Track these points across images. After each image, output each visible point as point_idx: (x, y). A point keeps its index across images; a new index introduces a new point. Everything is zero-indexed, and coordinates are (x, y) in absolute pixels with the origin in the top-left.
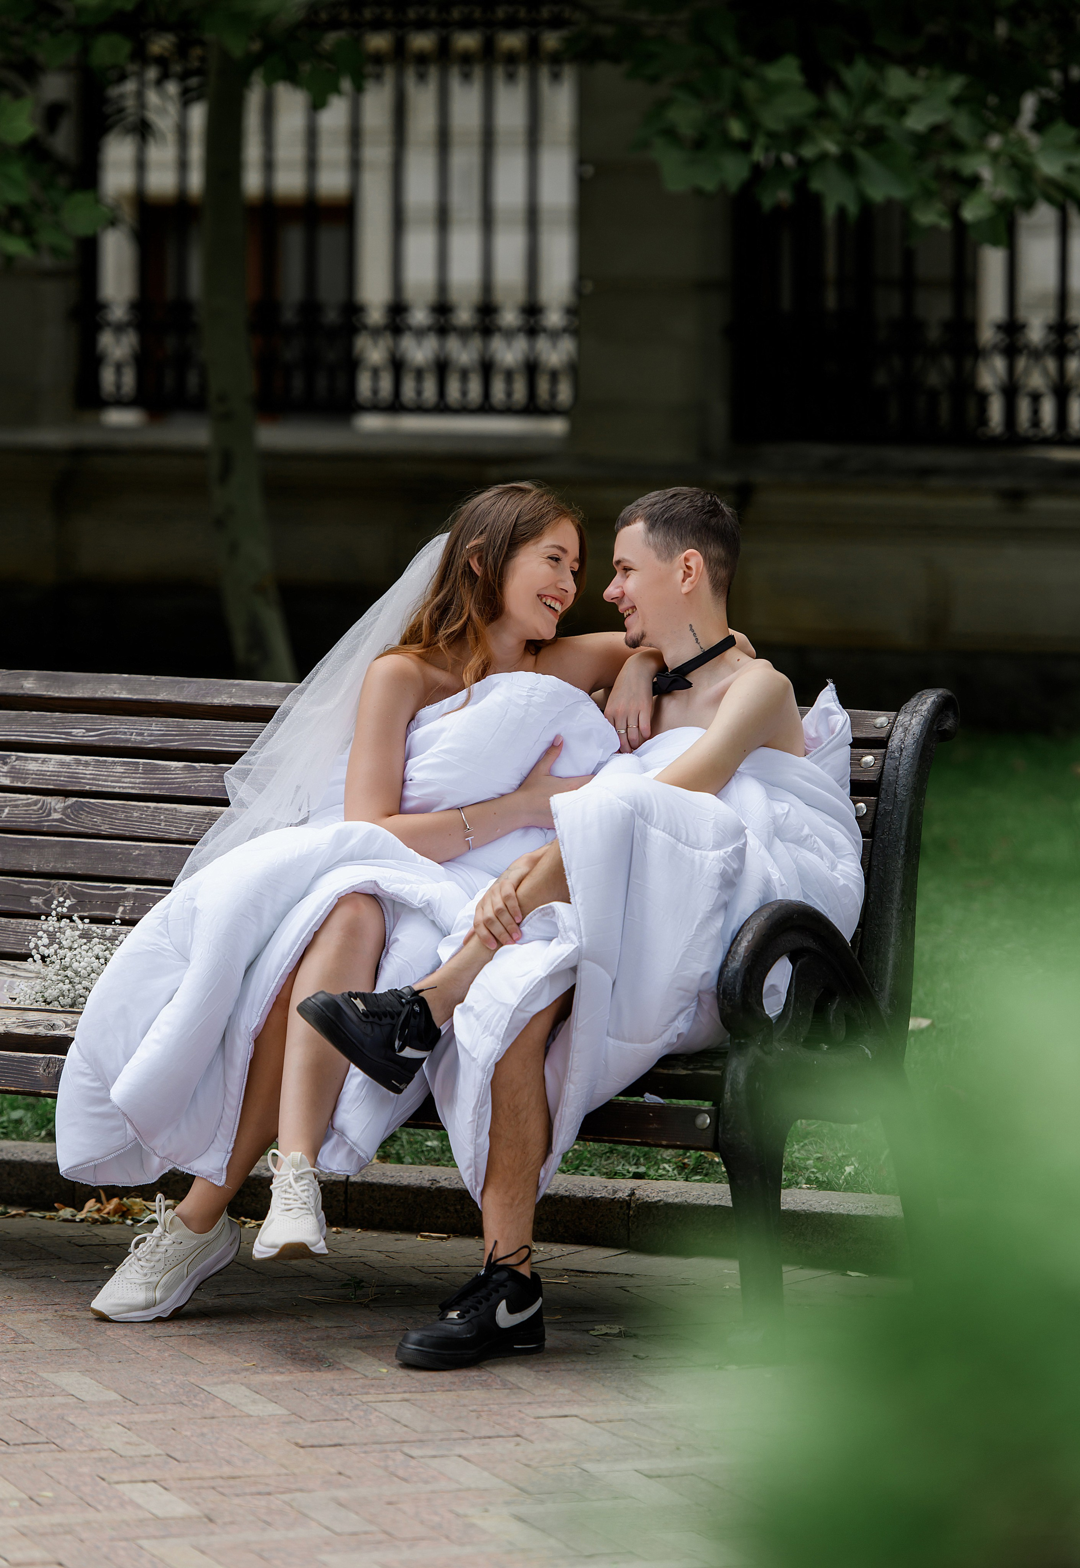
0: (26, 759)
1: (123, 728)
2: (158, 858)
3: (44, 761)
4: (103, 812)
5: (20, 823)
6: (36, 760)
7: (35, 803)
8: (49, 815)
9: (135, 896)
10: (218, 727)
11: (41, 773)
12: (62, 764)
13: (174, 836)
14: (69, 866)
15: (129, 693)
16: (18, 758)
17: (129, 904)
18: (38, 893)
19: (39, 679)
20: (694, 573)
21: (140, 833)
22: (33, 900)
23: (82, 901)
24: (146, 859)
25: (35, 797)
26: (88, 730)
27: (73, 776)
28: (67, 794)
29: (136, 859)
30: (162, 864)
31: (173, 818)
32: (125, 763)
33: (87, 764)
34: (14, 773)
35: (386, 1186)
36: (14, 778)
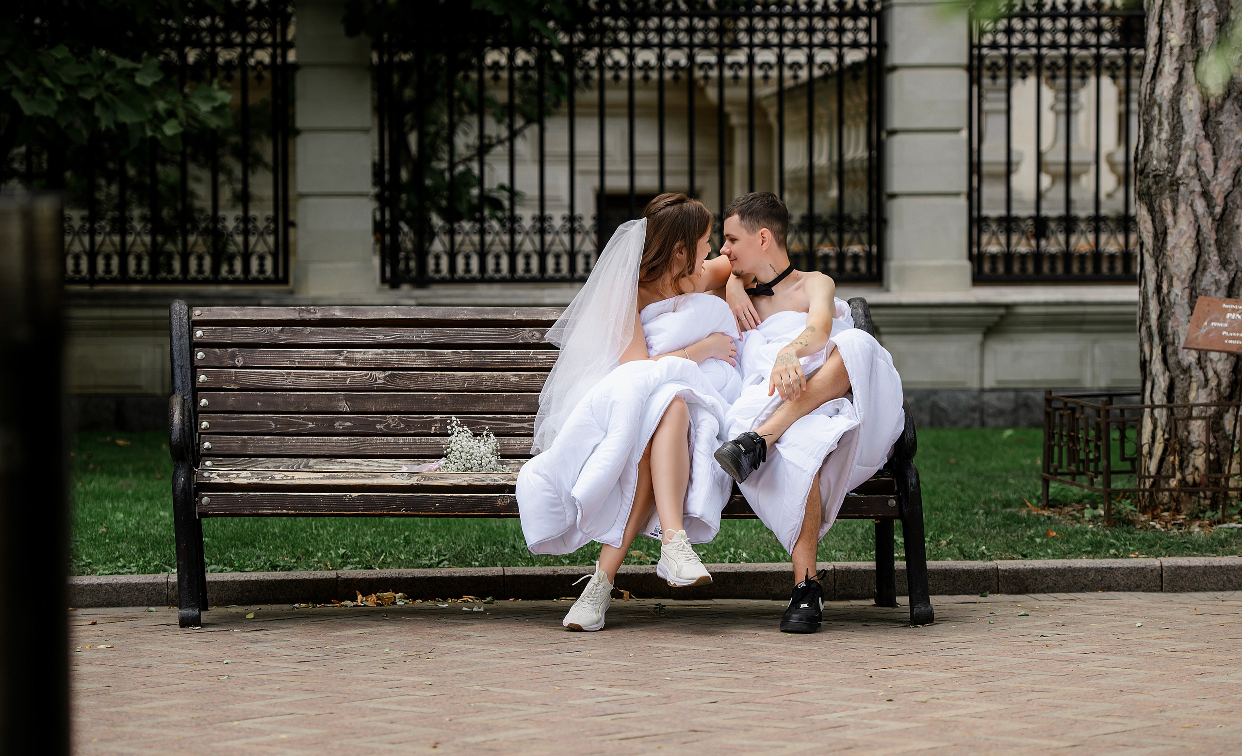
0: (353, 352)
1: (406, 334)
3: (364, 353)
4: (409, 378)
5: (359, 386)
6: (360, 352)
7: (366, 375)
8: (376, 380)
9: (440, 421)
10: (464, 331)
11: (365, 359)
12: (377, 354)
13: (456, 389)
14: (395, 407)
15: (403, 314)
16: (348, 352)
17: (438, 425)
18: (380, 423)
19: (341, 310)
20: (767, 239)
21: (434, 387)
22: (378, 426)
23: (408, 425)
24: (443, 400)
25: (365, 372)
26: (385, 336)
27: (385, 360)
28: (384, 370)
30: (453, 404)
31: (453, 379)
32: (415, 352)
33: (392, 353)
34: (346, 359)
35: (528, 576)
36: (348, 363)
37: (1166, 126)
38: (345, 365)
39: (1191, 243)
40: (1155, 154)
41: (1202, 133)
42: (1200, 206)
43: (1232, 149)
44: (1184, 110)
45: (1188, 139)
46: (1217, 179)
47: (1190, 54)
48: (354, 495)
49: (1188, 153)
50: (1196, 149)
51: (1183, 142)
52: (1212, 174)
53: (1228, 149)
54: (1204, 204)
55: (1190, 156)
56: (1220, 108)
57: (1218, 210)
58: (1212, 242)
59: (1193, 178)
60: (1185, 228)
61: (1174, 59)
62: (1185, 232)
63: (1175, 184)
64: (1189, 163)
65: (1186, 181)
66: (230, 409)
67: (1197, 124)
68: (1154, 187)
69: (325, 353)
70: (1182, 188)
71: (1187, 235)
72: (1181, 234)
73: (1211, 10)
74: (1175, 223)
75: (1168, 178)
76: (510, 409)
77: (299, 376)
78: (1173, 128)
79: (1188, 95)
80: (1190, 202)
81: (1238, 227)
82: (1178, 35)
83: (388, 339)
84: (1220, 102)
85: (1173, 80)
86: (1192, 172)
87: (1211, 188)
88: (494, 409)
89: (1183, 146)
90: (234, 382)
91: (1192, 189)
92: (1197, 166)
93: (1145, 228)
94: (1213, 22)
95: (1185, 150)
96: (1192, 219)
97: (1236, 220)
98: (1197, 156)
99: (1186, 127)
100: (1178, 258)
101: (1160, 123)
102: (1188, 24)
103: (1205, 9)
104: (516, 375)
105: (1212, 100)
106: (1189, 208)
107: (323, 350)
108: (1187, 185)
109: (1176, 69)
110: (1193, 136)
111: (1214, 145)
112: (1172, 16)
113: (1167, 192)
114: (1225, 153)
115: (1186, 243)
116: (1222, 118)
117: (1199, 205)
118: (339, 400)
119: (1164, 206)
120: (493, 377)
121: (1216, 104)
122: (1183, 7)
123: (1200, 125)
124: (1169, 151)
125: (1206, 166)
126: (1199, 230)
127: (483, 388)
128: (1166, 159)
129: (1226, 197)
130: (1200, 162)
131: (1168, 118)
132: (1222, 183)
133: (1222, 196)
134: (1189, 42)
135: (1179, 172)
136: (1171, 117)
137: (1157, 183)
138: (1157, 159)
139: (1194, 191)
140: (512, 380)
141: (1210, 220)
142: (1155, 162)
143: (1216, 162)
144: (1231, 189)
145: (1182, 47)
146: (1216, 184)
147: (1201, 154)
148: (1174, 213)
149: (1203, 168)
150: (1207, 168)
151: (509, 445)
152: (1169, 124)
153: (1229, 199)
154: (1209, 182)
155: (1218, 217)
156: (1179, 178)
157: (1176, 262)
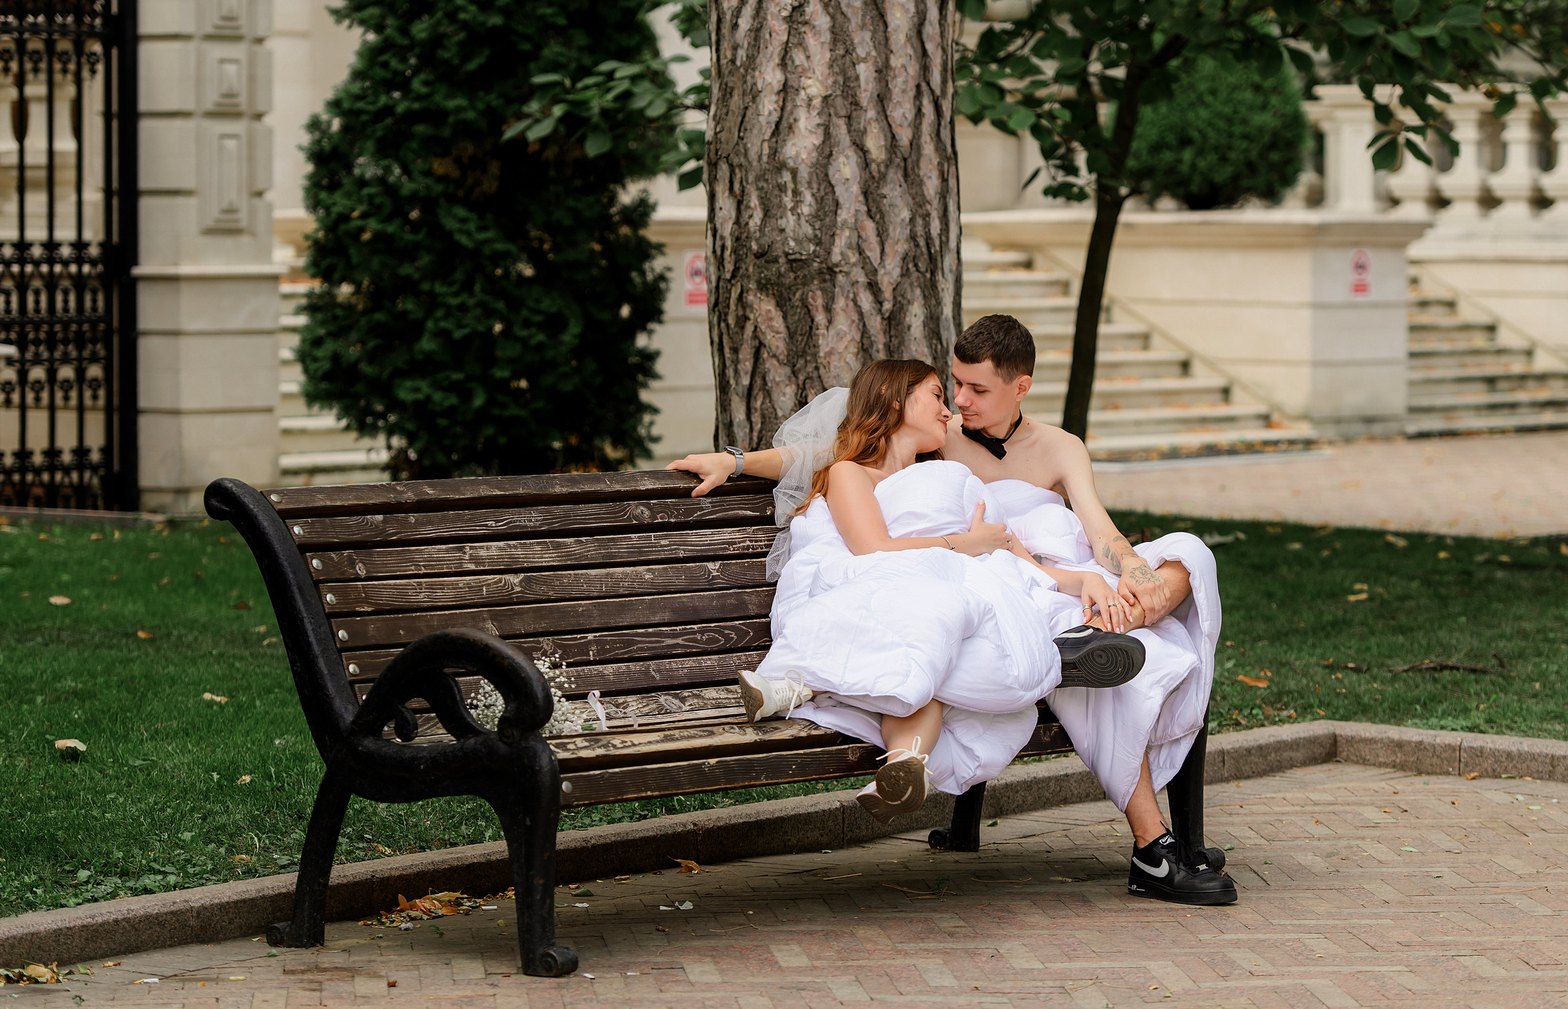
0: (476, 548)
2: (596, 613)
3: (487, 548)
4: (545, 582)
5: (497, 597)
6: (482, 547)
7: (500, 581)
8: (513, 588)
9: (596, 642)
11: (490, 557)
12: (500, 549)
13: (596, 594)
14: (543, 626)
16: (471, 548)
17: (595, 648)
18: (538, 649)
21: (574, 594)
22: (535, 655)
23: (566, 651)
25: (498, 577)
26: (497, 522)
27: (511, 557)
28: (516, 571)
29: (582, 614)
30: (599, 616)
31: (589, 581)
32: (539, 544)
33: (515, 547)
36: (476, 564)
37: (808, 197)
38: (472, 567)
39: (853, 349)
40: (789, 232)
41: (864, 208)
42: (866, 300)
43: (898, 230)
44: (835, 178)
45: (844, 215)
46: (884, 267)
47: (841, 105)
48: (713, 761)
49: (847, 233)
50: (857, 228)
51: (839, 219)
52: (879, 261)
53: (894, 230)
54: (871, 298)
55: (849, 237)
56: (883, 177)
57: (887, 306)
58: (881, 347)
59: (854, 265)
60: (845, 329)
61: (815, 113)
62: (845, 334)
63: (830, 272)
64: (850, 246)
65: (845, 269)
66: (373, 642)
67: (857, 197)
68: (792, 275)
69: (447, 551)
70: (840, 278)
71: (849, 338)
72: (840, 336)
73: (868, 54)
74: (830, 322)
75: (816, 264)
76: (657, 619)
77: (431, 586)
78: (820, 201)
79: (842, 159)
80: (851, 295)
81: (909, 328)
82: (821, 82)
83: (501, 527)
84: (883, 169)
85: (817, 140)
86: (853, 258)
87: (879, 278)
88: (643, 620)
89: (839, 224)
90: (365, 601)
91: (854, 279)
92: (861, 252)
93: (770, 327)
94: (872, 69)
95: (842, 229)
96: (855, 317)
97: (907, 319)
98: (859, 237)
99: (841, 201)
100: (836, 367)
101: (796, 193)
102: (836, 69)
103: (861, 52)
104: (648, 571)
105: (874, 166)
106: (851, 304)
107: (444, 547)
108: (847, 274)
109: (818, 125)
110: (852, 211)
111: (877, 223)
112: (808, 57)
113: (816, 282)
114: (891, 234)
115: (846, 348)
116: (885, 191)
117: (864, 299)
118: (484, 620)
119: (810, 300)
120: (627, 575)
121: (879, 172)
122: (827, 47)
123: (861, 198)
124: (814, 229)
125: (871, 250)
126: (864, 332)
127: (621, 591)
128: (810, 240)
129: (894, 289)
130: (864, 245)
131: (810, 187)
132: (890, 273)
133: (891, 288)
134: (839, 92)
135: (836, 257)
136: (815, 186)
137: (792, 270)
138: (795, 240)
139: (857, 282)
140: (647, 577)
141: (879, 318)
142: (792, 243)
143: (882, 244)
144: (899, 280)
145: (826, 98)
146: (885, 274)
147: (863, 234)
148: (828, 309)
149: (868, 253)
150: (874, 254)
151: (671, 670)
152: (813, 195)
153: (897, 292)
154: (875, 271)
155: (887, 315)
156: (837, 265)
157: (834, 371)
